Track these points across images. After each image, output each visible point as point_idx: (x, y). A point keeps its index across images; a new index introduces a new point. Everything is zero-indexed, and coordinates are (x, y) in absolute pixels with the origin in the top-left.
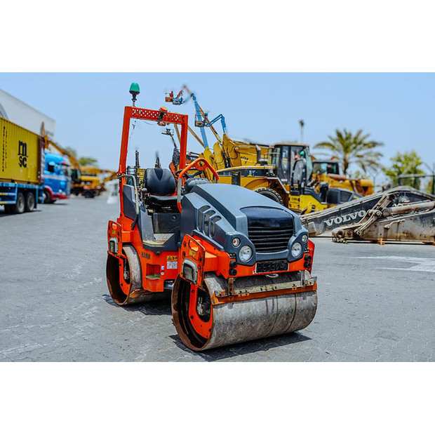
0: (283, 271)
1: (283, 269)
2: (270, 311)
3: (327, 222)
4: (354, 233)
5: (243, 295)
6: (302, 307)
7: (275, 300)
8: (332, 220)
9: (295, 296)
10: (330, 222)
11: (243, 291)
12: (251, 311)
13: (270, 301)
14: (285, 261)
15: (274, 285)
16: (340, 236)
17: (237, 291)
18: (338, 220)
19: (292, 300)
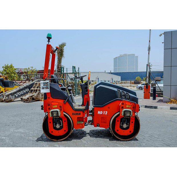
3: (16, 95)
4: (32, 98)
8: (18, 94)
10: (17, 95)
16: (28, 100)
18: (20, 94)
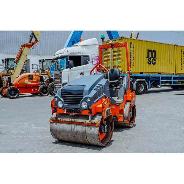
0: (78, 114)
1: (78, 113)
2: (73, 130)
5: (61, 121)
6: (90, 132)
7: (75, 126)
9: (86, 127)
11: (62, 119)
12: (64, 128)
13: (73, 126)
14: (79, 110)
15: (75, 120)
17: (59, 119)
19: (84, 128)
